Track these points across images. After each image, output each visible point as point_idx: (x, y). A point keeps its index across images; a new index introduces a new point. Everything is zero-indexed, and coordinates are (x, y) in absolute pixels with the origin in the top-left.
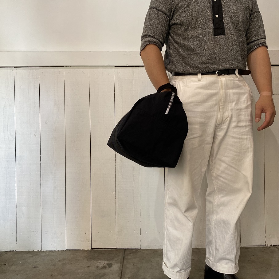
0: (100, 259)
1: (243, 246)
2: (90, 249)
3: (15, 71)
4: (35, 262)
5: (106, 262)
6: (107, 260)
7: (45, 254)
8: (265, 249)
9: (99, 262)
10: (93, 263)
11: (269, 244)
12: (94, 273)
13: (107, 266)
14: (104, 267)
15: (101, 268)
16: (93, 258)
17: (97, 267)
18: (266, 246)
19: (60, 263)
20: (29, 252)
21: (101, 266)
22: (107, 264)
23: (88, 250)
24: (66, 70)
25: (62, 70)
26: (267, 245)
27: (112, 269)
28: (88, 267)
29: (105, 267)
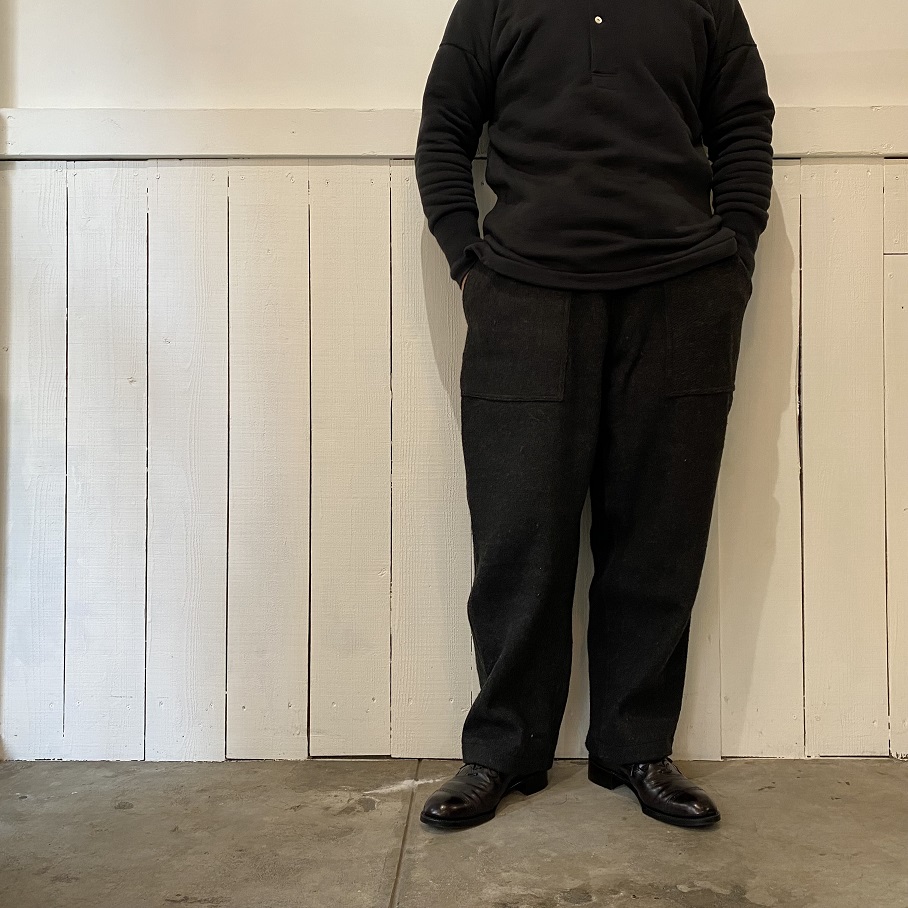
0: (335, 788)
1: (813, 757)
2: (304, 757)
3: (71, 172)
4: (124, 791)
5: (357, 796)
6: (359, 791)
7: (154, 770)
8: (888, 764)
9: (335, 793)
10: (313, 798)
11: (899, 750)
12: (314, 825)
13: (359, 808)
14: (348, 810)
15: (340, 813)
16: (313, 784)
17: (327, 809)
18: (890, 756)
19: (205, 797)
20: (104, 764)
21: (340, 806)
22: (360, 802)
23: (297, 762)
24: (234, 170)
25: (220, 170)
26: (894, 755)
27: (372, 814)
28: (295, 808)
29: (353, 809)
